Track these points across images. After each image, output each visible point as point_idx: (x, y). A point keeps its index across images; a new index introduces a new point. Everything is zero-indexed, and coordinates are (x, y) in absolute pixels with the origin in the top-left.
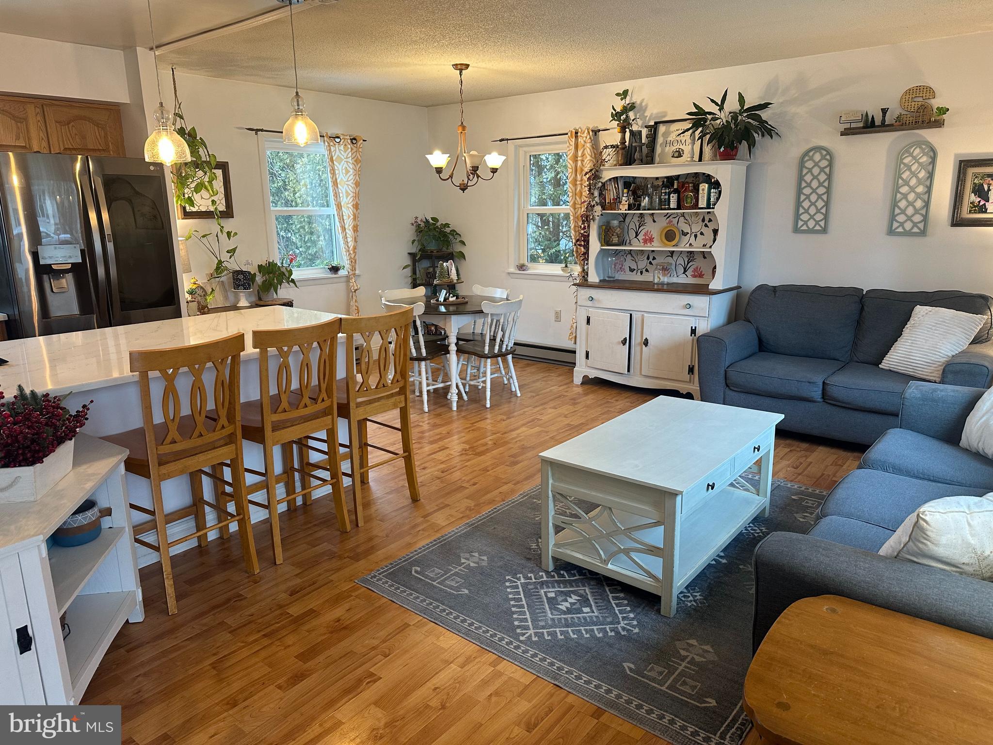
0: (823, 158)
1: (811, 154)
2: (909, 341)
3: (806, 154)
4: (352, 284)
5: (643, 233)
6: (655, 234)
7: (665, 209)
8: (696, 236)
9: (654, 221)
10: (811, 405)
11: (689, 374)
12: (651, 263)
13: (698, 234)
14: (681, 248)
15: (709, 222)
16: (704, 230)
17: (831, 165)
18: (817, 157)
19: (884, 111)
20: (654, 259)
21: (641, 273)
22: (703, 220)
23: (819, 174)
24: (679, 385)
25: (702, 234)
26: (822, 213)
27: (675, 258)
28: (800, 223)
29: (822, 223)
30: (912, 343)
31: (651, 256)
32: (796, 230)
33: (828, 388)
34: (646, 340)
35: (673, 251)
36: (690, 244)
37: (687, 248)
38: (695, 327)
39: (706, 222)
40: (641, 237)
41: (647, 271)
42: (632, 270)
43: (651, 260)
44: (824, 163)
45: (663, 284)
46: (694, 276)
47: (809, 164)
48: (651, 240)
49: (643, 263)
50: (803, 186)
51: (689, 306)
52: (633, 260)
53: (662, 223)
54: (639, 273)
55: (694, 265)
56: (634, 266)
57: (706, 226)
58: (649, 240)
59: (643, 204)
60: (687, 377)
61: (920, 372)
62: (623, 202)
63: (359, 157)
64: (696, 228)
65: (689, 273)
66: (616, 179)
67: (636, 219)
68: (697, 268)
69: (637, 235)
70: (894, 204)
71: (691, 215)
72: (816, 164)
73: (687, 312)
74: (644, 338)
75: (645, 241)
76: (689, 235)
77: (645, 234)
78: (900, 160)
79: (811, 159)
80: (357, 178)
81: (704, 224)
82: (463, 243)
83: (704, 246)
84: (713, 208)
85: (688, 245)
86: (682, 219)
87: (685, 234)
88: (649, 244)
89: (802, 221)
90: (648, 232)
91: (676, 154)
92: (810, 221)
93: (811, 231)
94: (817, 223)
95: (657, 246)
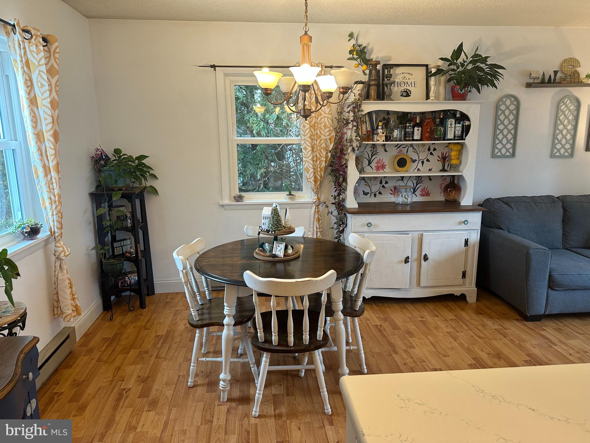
0: (512, 103)
1: (504, 100)
3: (501, 99)
5: (375, 161)
6: (386, 161)
7: (409, 140)
8: (423, 163)
9: (386, 151)
11: (462, 278)
12: (383, 187)
13: (425, 161)
14: (411, 173)
15: (434, 151)
16: (430, 157)
17: (518, 108)
18: (508, 102)
19: (556, 73)
20: (386, 183)
21: (375, 195)
22: (429, 150)
23: (509, 115)
24: (451, 289)
25: (428, 160)
26: (511, 143)
27: (405, 181)
28: (497, 151)
29: (511, 151)
31: (383, 181)
32: (493, 156)
34: (425, 255)
35: (403, 177)
36: (418, 170)
37: (415, 172)
38: (468, 239)
39: (432, 151)
40: (373, 165)
41: (380, 193)
42: (365, 194)
43: (383, 184)
44: (512, 107)
46: (422, 195)
47: (503, 107)
48: (383, 167)
49: (376, 187)
50: (498, 123)
51: (465, 222)
52: (366, 185)
53: (394, 152)
54: (373, 196)
55: (421, 186)
56: (367, 190)
57: (431, 154)
58: (381, 167)
60: (460, 280)
62: (381, 134)
64: (423, 156)
65: (418, 192)
67: (368, 149)
68: (424, 188)
69: (370, 163)
70: (555, 137)
72: (507, 108)
74: (423, 254)
75: (378, 168)
76: (417, 162)
77: (378, 162)
78: (558, 108)
79: (504, 103)
81: (430, 152)
83: (430, 170)
84: (465, 140)
85: (416, 170)
86: (410, 148)
87: (414, 161)
88: (381, 171)
89: (497, 149)
90: (380, 160)
91: (405, 94)
92: (504, 149)
93: (503, 156)
94: (507, 150)
95: (388, 173)
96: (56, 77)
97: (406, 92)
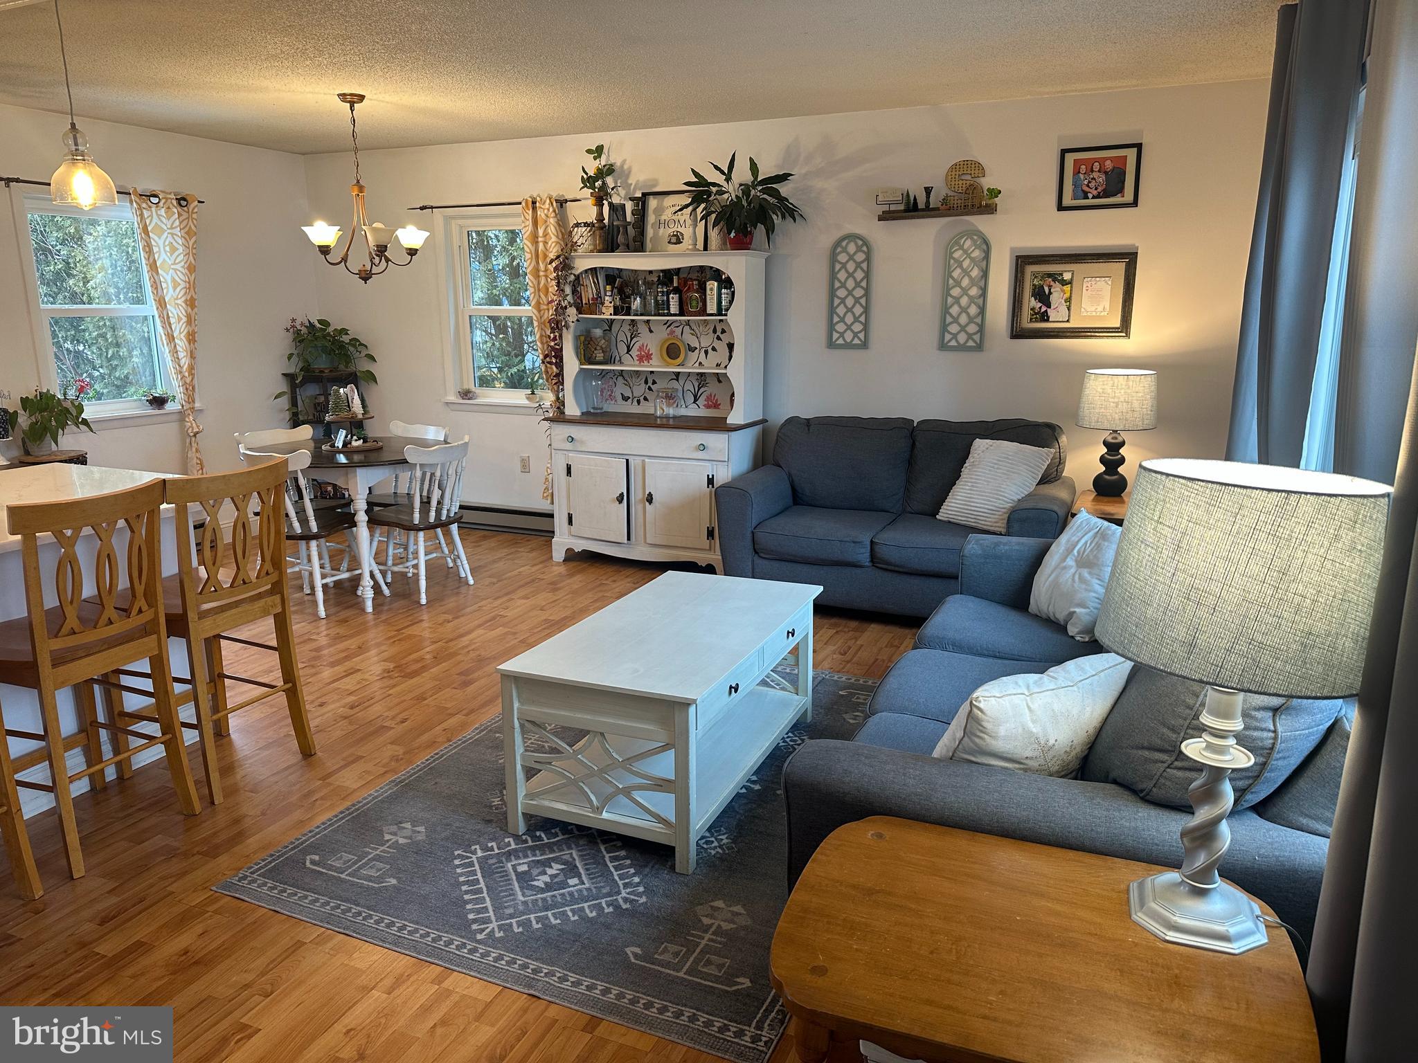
0: (859, 249)
1: (844, 244)
2: (969, 484)
3: (838, 243)
4: (189, 424)
5: (637, 346)
6: (653, 349)
7: (663, 315)
8: (706, 352)
9: (651, 331)
10: (858, 571)
11: (707, 539)
12: (650, 389)
13: (710, 349)
14: (689, 368)
15: (722, 333)
16: (717, 344)
17: (868, 259)
18: (852, 248)
19: (928, 190)
20: (654, 383)
21: (639, 402)
22: (715, 331)
23: (855, 271)
24: (693, 554)
25: (714, 349)
26: (861, 322)
27: (681, 382)
28: (835, 336)
29: (862, 336)
30: (972, 486)
31: (649, 379)
32: (831, 345)
33: (877, 548)
34: (650, 495)
35: (679, 373)
36: (700, 363)
37: (696, 368)
38: (713, 476)
39: (719, 333)
40: (634, 352)
41: (646, 399)
42: (625, 399)
43: (650, 384)
44: (860, 257)
45: (667, 417)
46: (708, 407)
47: (843, 258)
48: (648, 357)
49: (639, 390)
50: (836, 287)
51: (702, 447)
52: (626, 385)
53: (661, 334)
54: (635, 403)
55: (706, 392)
56: (628, 393)
57: (719, 338)
58: (646, 357)
59: (634, 307)
60: (705, 543)
61: (983, 522)
62: (607, 303)
63: (193, 227)
64: (706, 341)
65: (701, 401)
66: (594, 271)
67: (626, 328)
68: (711, 395)
69: (629, 351)
70: (945, 311)
71: (698, 322)
72: (851, 258)
73: (701, 455)
74: (647, 493)
75: (641, 359)
76: (697, 351)
77: (640, 349)
78: (949, 255)
79: (845, 250)
80: (191, 258)
81: (716, 336)
82: (372, 358)
83: (718, 365)
84: (726, 315)
85: (697, 364)
86: (687, 328)
87: (693, 349)
88: (646, 363)
89: (837, 332)
90: (643, 345)
91: (674, 240)
92: (847, 333)
93: (848, 346)
94: (856, 335)
95: (656, 365)
96: (193, 239)
97: (676, 235)
